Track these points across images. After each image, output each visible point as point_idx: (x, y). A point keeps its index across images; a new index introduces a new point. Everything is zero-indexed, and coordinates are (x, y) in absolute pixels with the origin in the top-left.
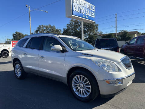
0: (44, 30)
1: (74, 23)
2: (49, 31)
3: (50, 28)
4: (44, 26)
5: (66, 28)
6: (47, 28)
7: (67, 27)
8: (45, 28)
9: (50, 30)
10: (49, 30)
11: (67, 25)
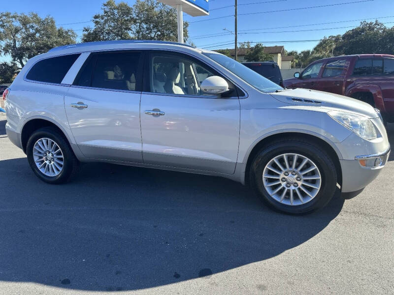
0: (17, 31)
1: (116, 12)
2: (33, 35)
3: (36, 26)
4: (14, 17)
5: (93, 27)
6: (24, 24)
7: (97, 23)
8: (17, 24)
9: (37, 31)
10: (31, 31)
11: (96, 17)
